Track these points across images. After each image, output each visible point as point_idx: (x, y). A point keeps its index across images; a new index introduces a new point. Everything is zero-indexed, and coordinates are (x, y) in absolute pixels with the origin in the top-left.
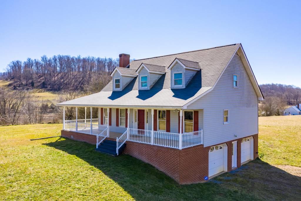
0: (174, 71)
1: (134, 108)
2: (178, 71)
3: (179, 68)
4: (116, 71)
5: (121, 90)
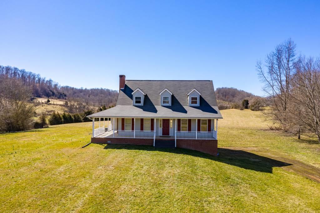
0: (191, 96)
2: (194, 96)
3: (195, 94)
4: (137, 91)
5: (143, 105)
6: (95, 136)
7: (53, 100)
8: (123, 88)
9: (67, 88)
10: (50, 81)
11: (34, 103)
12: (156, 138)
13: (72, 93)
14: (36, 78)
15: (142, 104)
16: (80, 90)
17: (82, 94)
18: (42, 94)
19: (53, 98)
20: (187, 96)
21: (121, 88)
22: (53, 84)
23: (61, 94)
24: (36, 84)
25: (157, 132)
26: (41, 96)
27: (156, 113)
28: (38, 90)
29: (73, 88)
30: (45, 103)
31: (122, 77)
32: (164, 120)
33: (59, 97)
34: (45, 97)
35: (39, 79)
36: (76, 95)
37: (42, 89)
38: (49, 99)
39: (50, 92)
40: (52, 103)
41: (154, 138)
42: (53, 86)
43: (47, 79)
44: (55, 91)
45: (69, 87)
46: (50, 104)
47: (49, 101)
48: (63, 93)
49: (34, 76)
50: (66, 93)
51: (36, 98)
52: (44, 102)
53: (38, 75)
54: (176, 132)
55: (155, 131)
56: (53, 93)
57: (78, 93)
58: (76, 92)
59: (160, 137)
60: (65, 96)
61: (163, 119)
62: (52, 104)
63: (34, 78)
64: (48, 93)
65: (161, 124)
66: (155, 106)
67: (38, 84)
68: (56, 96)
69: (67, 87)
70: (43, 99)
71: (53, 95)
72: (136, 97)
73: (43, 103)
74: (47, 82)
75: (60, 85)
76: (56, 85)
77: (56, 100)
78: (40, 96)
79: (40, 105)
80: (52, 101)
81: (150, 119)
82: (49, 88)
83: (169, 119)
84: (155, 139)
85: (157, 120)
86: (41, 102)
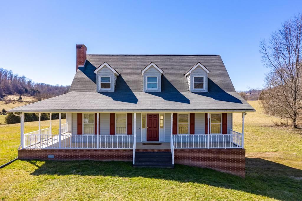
0: (195, 75)
1: (142, 112)
2: (199, 75)
3: (201, 72)
4: (104, 67)
5: (113, 91)
6: (25, 147)
7: (26, 97)
8: (83, 66)
9: (42, 86)
10: (23, 78)
11: (5, 100)
12: (138, 148)
13: (47, 90)
14: (8, 74)
15: (112, 89)
16: (55, 87)
17: (57, 91)
18: (14, 91)
19: (26, 95)
20: (185, 76)
21: (80, 66)
22: (26, 81)
23: (35, 91)
24: (7, 81)
25: (138, 136)
26: (13, 93)
27: (136, 103)
28: (10, 86)
29: (48, 86)
30: (17, 101)
31: (81, 49)
32: (149, 116)
33: (32, 94)
34: (17, 94)
35: (11, 76)
36: (51, 92)
37: (14, 86)
38: (21, 97)
39: (23, 89)
40: (25, 100)
41: (134, 148)
42: (26, 83)
43: (20, 75)
44: (28, 88)
45: (44, 84)
46: (22, 101)
47: (21, 98)
48: (37, 91)
49: (6, 72)
50: (40, 90)
51: (7, 95)
52: (16, 99)
53: (10, 72)
54: (173, 136)
55: (135, 136)
56: (26, 90)
57: (53, 90)
58: (51, 89)
59: (144, 144)
60: (39, 92)
61: (147, 114)
62: (24, 102)
63: (6, 75)
64: (21, 90)
65: (144, 123)
66: (134, 93)
67: (10, 81)
68: (29, 93)
69: (42, 84)
70: (15, 96)
71: (26, 92)
72: (101, 78)
73: (14, 100)
74: (19, 79)
75: (34, 82)
76: (29, 82)
77: (29, 97)
78: (11, 94)
79: (11, 102)
80: (24, 98)
81: (125, 114)
82: (22, 85)
83: (158, 114)
84: (136, 150)
85: (138, 115)
86: (12, 99)
